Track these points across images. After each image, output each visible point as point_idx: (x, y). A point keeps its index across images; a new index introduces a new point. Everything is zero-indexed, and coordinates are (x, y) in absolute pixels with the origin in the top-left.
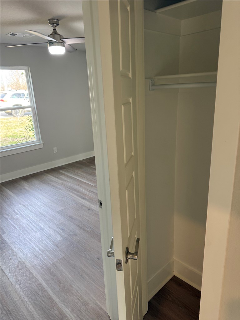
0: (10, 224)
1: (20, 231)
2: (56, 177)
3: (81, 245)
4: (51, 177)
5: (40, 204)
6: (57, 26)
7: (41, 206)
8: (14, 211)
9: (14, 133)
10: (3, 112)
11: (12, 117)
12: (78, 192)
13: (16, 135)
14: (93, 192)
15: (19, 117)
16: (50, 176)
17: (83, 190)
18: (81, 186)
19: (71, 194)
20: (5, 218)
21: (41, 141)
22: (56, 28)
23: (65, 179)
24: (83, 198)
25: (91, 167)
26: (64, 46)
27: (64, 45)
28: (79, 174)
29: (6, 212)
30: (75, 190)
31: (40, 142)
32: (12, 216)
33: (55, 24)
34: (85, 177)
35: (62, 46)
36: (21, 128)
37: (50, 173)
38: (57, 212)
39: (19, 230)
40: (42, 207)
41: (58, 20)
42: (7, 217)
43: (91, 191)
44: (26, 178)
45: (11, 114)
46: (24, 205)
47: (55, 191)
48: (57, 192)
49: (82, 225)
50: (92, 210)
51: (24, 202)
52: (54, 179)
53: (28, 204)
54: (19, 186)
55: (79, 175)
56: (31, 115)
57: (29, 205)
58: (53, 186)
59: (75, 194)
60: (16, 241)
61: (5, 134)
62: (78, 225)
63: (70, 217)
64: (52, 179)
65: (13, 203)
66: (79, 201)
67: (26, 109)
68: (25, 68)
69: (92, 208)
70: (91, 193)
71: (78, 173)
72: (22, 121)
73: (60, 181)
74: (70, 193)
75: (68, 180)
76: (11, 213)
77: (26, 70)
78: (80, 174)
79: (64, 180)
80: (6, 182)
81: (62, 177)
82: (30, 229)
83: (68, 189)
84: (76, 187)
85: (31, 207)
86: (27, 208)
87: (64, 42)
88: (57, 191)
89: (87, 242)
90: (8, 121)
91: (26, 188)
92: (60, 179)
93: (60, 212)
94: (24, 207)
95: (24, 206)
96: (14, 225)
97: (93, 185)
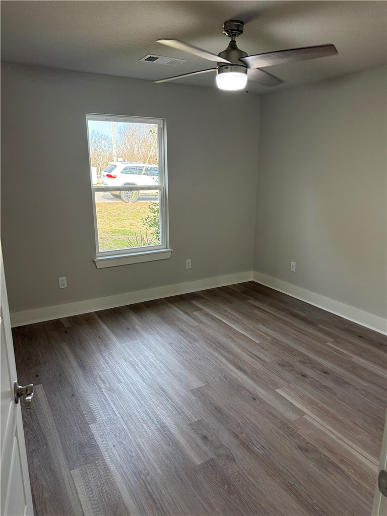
0: (104, 402)
1: (123, 423)
2: (186, 313)
3: (245, 488)
4: (177, 312)
5: (160, 366)
6: (239, 34)
7: (162, 371)
8: (114, 374)
9: (121, 227)
10: (108, 193)
11: (120, 201)
12: (229, 352)
13: (125, 230)
14: (257, 357)
15: (130, 202)
16: (176, 309)
17: (238, 350)
18: (233, 340)
19: (216, 354)
20: (99, 386)
21: (169, 247)
22: (237, 39)
23: (203, 319)
24: (240, 369)
25: (249, 301)
26: (246, 73)
27: (247, 70)
28: (228, 314)
29: (100, 373)
30: (222, 346)
31: (167, 248)
32: (109, 384)
33: (235, 30)
34: (238, 321)
35: (242, 72)
36: (133, 219)
37: (177, 304)
38: (191, 391)
39: (121, 420)
40: (164, 373)
41: (243, 23)
42: (102, 385)
43: (255, 355)
44: (138, 309)
45: (118, 197)
46: (133, 362)
47: (186, 341)
48: (190, 345)
49: (244, 435)
50: (262, 402)
51: (132, 357)
52: (184, 317)
53: (139, 363)
54: (124, 321)
55: (227, 316)
56: (158, 202)
57: (140, 366)
58: (183, 331)
59: (222, 355)
60: (114, 446)
61: (108, 226)
62: (234, 433)
63: (217, 409)
64: (179, 316)
65: (114, 355)
66: (232, 374)
67: (141, 192)
68: (158, 121)
69: (261, 396)
70: (255, 360)
71: (226, 311)
72: (135, 210)
73: (196, 324)
74: (213, 352)
75: (209, 323)
76: (109, 377)
77: (159, 124)
78: (230, 313)
79: (201, 322)
80: (104, 310)
81: (196, 314)
82: (141, 421)
83: (209, 342)
84: (224, 340)
85: (145, 370)
86: (136, 370)
87: (246, 66)
88: (190, 343)
89: (259, 484)
90: (115, 208)
91: (137, 327)
92: (193, 318)
93: (198, 392)
94: (132, 369)
95: (132, 365)
96: (113, 406)
97: (257, 342)
